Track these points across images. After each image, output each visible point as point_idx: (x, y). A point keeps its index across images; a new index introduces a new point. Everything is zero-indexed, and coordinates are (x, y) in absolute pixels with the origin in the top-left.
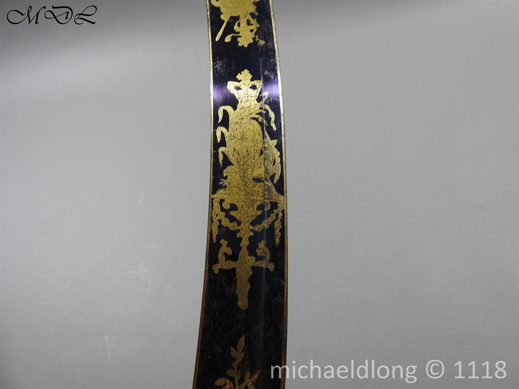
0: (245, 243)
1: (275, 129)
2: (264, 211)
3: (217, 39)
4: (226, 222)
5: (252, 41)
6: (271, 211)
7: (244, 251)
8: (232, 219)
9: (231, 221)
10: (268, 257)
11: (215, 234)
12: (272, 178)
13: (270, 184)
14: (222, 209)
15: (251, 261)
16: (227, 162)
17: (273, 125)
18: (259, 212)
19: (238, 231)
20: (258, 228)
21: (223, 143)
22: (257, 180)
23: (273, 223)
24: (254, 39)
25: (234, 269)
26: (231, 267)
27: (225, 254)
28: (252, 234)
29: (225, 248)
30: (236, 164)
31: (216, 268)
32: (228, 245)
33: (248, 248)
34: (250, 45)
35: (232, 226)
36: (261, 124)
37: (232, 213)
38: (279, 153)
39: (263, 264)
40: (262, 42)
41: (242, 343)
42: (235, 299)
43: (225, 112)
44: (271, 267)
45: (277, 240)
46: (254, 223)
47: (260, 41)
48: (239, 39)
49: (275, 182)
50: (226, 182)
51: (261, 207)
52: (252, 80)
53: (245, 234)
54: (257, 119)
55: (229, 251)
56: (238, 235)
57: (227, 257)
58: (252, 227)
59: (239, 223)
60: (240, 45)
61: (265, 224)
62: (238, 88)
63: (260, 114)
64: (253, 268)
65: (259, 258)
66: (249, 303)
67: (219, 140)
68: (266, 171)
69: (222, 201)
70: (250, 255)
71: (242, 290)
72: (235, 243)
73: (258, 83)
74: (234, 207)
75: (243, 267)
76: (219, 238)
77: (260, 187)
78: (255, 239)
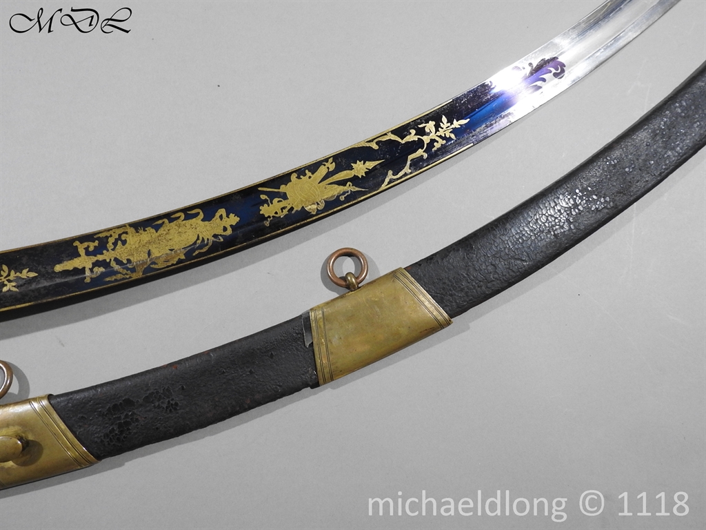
0: (100, 257)
1: (194, 254)
2: (126, 264)
3: (260, 189)
4: (111, 240)
5: (266, 216)
6: (128, 269)
7: (94, 259)
8: (115, 244)
9: (113, 244)
10: (94, 276)
11: (101, 235)
12: (154, 263)
13: (149, 263)
14: (120, 235)
15: (89, 265)
16: (157, 228)
17: (197, 252)
18: (125, 262)
19: (108, 251)
20: (113, 264)
21: (171, 221)
22: (149, 253)
23: (120, 273)
24: (269, 217)
25: (80, 256)
26: (81, 253)
27: (88, 246)
28: (108, 261)
29: (92, 246)
30: (157, 234)
31: (77, 243)
32: (95, 247)
33: (97, 261)
34: (263, 215)
35: (110, 246)
36: (195, 243)
37: (119, 242)
38: (175, 263)
39: (88, 273)
40: (267, 224)
41: (33, 275)
42: (60, 262)
43: (198, 214)
44: (88, 280)
45: (108, 279)
46: (116, 260)
47: (268, 223)
48: (266, 205)
49: (151, 266)
50: (141, 231)
51: (129, 261)
52: (231, 226)
53: (106, 256)
54: (198, 239)
55: (91, 249)
56: (105, 252)
57: (87, 249)
58: (113, 259)
59: (113, 250)
60: (261, 208)
61: (116, 267)
62: (221, 217)
63: (203, 240)
64: (84, 268)
65: (91, 270)
66: (60, 272)
67: (173, 216)
68: (158, 258)
69: (126, 233)
70: (93, 264)
71: (69, 265)
72: (98, 251)
73: (229, 232)
74: (124, 242)
75: (83, 261)
76: (99, 239)
77: (144, 256)
78: (104, 264)
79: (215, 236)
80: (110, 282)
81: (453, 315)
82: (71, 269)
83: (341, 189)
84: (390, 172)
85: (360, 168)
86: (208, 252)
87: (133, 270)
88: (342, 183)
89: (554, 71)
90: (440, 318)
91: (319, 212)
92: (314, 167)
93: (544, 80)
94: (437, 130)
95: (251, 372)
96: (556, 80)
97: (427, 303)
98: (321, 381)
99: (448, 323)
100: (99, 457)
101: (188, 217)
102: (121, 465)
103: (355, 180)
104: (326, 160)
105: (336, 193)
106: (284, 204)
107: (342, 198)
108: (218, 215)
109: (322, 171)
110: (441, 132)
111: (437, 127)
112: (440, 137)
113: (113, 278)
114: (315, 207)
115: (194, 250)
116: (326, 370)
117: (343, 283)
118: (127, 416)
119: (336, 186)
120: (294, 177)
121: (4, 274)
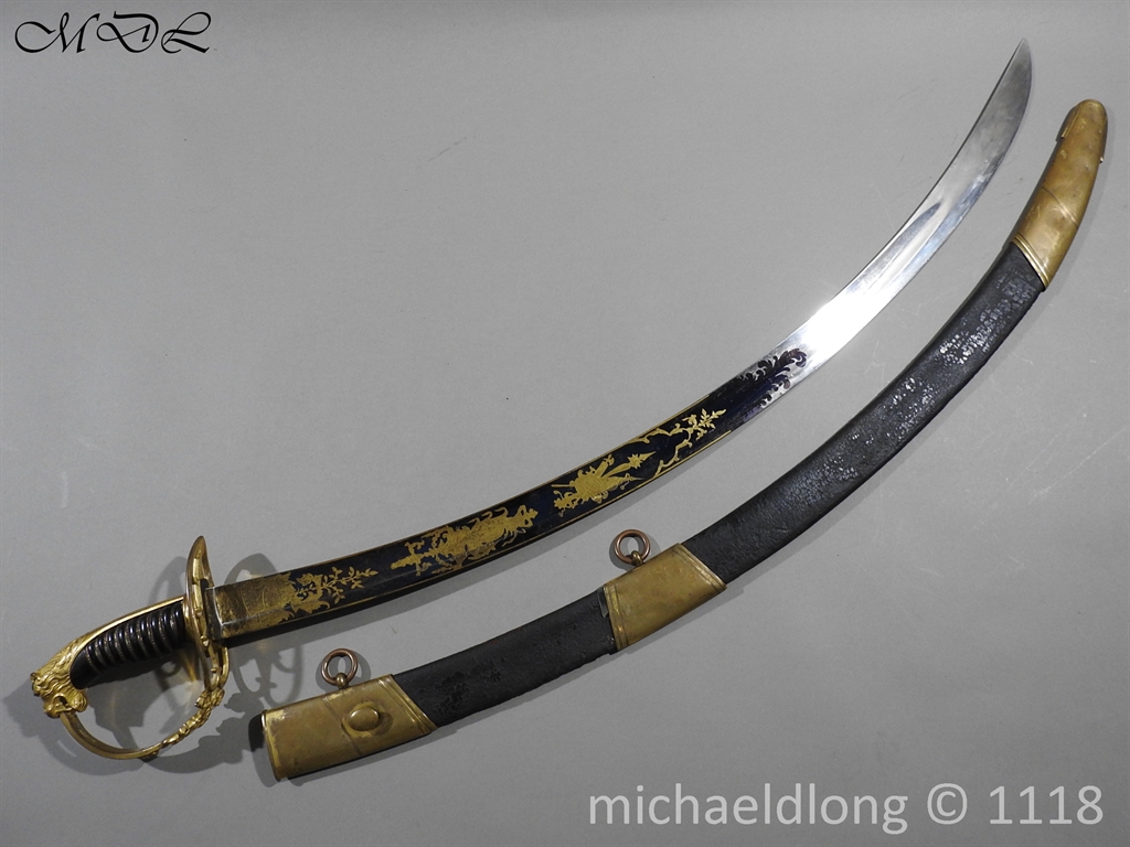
0: (427, 554)
1: (503, 545)
2: (449, 558)
3: (553, 485)
4: (435, 539)
5: (560, 508)
6: (450, 562)
7: (422, 556)
8: (438, 542)
9: (436, 542)
10: (423, 570)
11: (426, 536)
12: (471, 555)
13: (466, 555)
14: (441, 535)
15: (418, 562)
16: (471, 526)
17: (505, 543)
18: (447, 556)
19: (432, 548)
20: (438, 559)
21: (482, 519)
22: (466, 548)
23: (444, 566)
24: (562, 509)
25: (410, 554)
26: (411, 552)
27: (417, 546)
28: (433, 556)
29: (420, 545)
30: (471, 531)
31: (407, 544)
32: (422, 546)
33: (425, 557)
34: (557, 508)
35: (434, 544)
36: (503, 536)
37: (441, 541)
38: (487, 554)
39: (418, 569)
40: (561, 515)
41: (375, 573)
42: (395, 561)
43: (503, 511)
44: (418, 574)
45: (434, 572)
46: (439, 555)
48: (559, 499)
49: (468, 558)
50: (458, 530)
51: (451, 556)
52: (532, 519)
53: (432, 553)
54: (505, 533)
55: (419, 548)
56: (430, 549)
57: (415, 548)
58: (437, 555)
59: (437, 547)
60: (555, 502)
61: (441, 562)
62: (522, 512)
63: (510, 533)
64: (415, 564)
65: (421, 565)
66: (395, 569)
67: (483, 515)
68: (474, 551)
69: (447, 532)
70: (421, 560)
71: (403, 563)
72: (425, 549)
73: (530, 524)
74: (445, 540)
75: (413, 559)
76: (424, 539)
77: (462, 550)
78: (430, 559)
79: (519, 529)
80: (437, 574)
81: (727, 580)
82: (405, 566)
83: (621, 479)
84: (662, 462)
85: (636, 461)
86: (515, 542)
87: (454, 563)
88: (621, 474)
89: (796, 361)
90: (715, 584)
91: (604, 501)
92: (596, 464)
93: (788, 369)
94: (699, 422)
95: (559, 643)
96: (799, 368)
97: (703, 572)
98: (619, 647)
99: (724, 589)
100: (439, 725)
101: (496, 515)
102: (453, 732)
103: (632, 471)
104: (606, 456)
105: (617, 484)
106: (574, 496)
107: (623, 488)
108: (519, 511)
109: (604, 466)
110: (702, 423)
111: (698, 419)
112: (702, 427)
113: (439, 571)
114: (600, 497)
115: (502, 542)
116: (623, 636)
117: (630, 560)
118: (458, 686)
119: (617, 478)
120: (580, 473)
121: (352, 575)
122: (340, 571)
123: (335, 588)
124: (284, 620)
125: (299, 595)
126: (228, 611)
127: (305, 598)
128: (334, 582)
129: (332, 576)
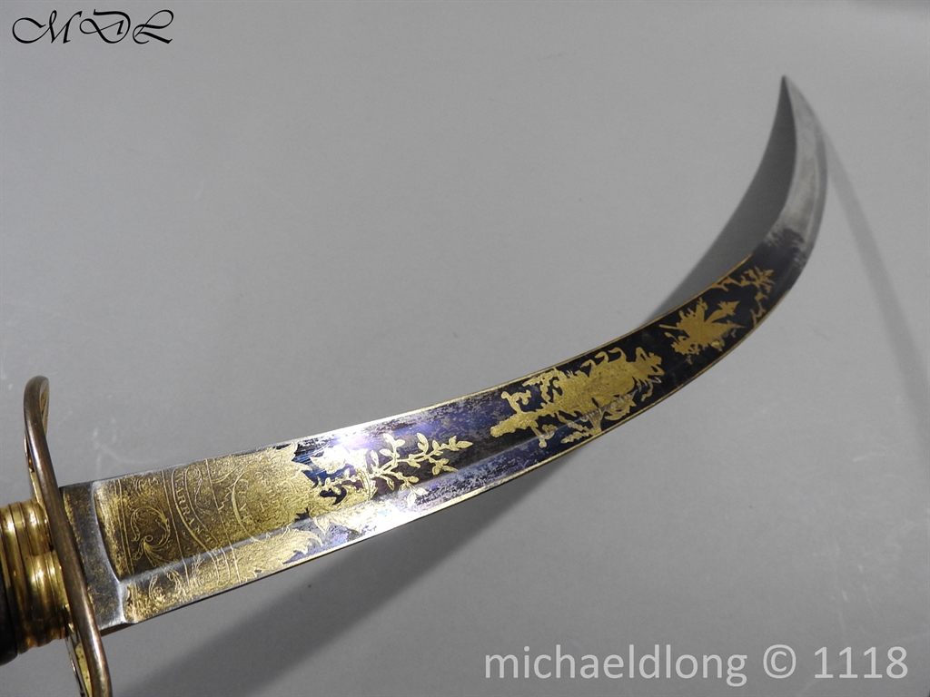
0: (542, 412)
1: (642, 400)
2: (578, 418)
3: (661, 326)
4: (544, 389)
5: (683, 354)
6: (584, 424)
7: (535, 414)
8: (550, 393)
9: (548, 393)
11: (530, 383)
12: (607, 414)
13: (602, 414)
14: (551, 382)
15: (533, 424)
16: (587, 370)
17: (644, 397)
18: (575, 415)
19: (546, 403)
20: (561, 419)
21: (598, 361)
22: (595, 402)
23: (576, 430)
24: (686, 355)
25: (515, 412)
26: (515, 409)
27: (521, 399)
28: (553, 416)
29: (525, 397)
30: (590, 379)
31: (505, 395)
32: (529, 398)
33: (540, 417)
34: (679, 353)
35: (545, 396)
36: (636, 387)
37: (554, 391)
38: (629, 412)
39: (539, 435)
40: (690, 362)
41: (465, 444)
42: (495, 423)
43: (619, 354)
44: (543, 444)
45: (566, 440)
46: (561, 413)
47: (690, 360)
48: (675, 343)
49: (607, 418)
50: (571, 376)
51: (579, 414)
52: (658, 365)
53: (548, 410)
54: (636, 382)
55: (525, 402)
56: (543, 404)
57: (520, 401)
58: (558, 413)
59: (551, 401)
60: (673, 346)
61: (571, 424)
62: (642, 356)
63: (642, 383)
64: (529, 428)
65: (540, 429)
66: (500, 437)
67: (597, 357)
68: (608, 407)
69: (557, 378)
70: (536, 421)
72: (535, 404)
73: (661, 372)
74: (560, 391)
75: (522, 420)
76: (529, 387)
77: (592, 406)
78: (550, 420)
79: (650, 377)
80: (570, 444)
82: (514, 431)
83: (726, 326)
84: (751, 311)
85: (727, 308)
87: (589, 425)
88: (724, 321)
91: (724, 348)
92: (692, 306)
94: (759, 277)
101: (613, 357)
103: (731, 319)
104: (698, 299)
105: (725, 331)
106: (689, 342)
107: (732, 335)
108: (638, 355)
109: (700, 310)
110: (762, 279)
111: (757, 275)
112: (764, 283)
113: (573, 437)
114: (717, 343)
115: (639, 395)
119: (719, 324)
120: (681, 314)
121: (425, 448)
122: (401, 443)
123: (399, 475)
124: (298, 553)
125: (324, 494)
126: (137, 546)
127: (339, 498)
128: (394, 464)
129: (386, 452)
